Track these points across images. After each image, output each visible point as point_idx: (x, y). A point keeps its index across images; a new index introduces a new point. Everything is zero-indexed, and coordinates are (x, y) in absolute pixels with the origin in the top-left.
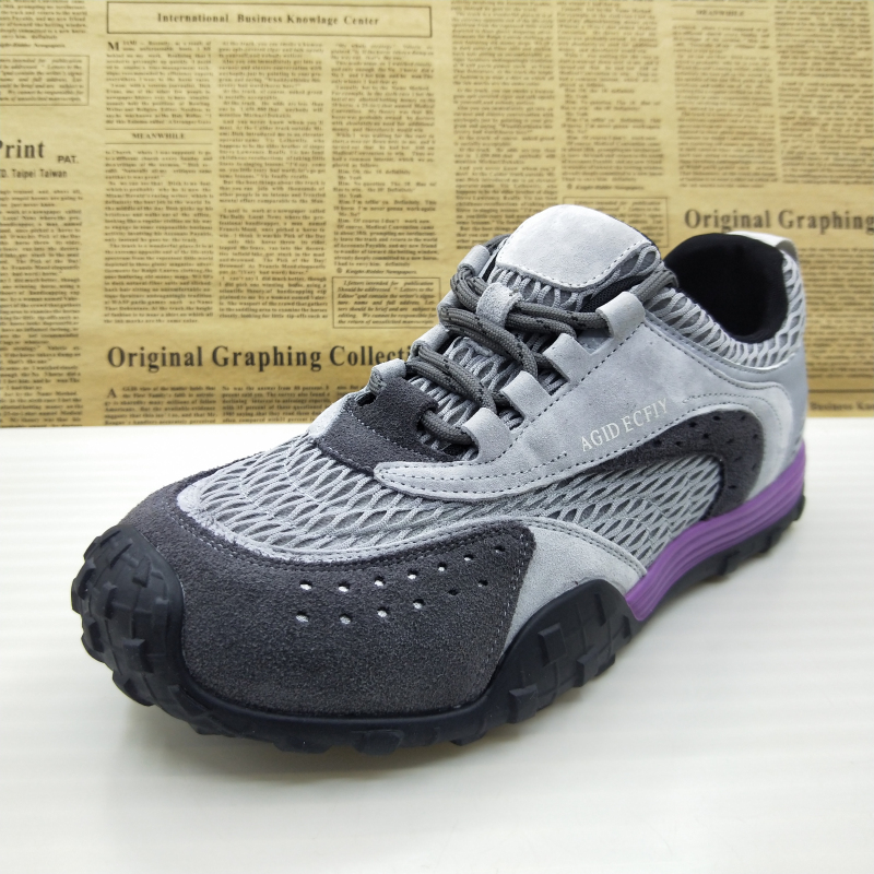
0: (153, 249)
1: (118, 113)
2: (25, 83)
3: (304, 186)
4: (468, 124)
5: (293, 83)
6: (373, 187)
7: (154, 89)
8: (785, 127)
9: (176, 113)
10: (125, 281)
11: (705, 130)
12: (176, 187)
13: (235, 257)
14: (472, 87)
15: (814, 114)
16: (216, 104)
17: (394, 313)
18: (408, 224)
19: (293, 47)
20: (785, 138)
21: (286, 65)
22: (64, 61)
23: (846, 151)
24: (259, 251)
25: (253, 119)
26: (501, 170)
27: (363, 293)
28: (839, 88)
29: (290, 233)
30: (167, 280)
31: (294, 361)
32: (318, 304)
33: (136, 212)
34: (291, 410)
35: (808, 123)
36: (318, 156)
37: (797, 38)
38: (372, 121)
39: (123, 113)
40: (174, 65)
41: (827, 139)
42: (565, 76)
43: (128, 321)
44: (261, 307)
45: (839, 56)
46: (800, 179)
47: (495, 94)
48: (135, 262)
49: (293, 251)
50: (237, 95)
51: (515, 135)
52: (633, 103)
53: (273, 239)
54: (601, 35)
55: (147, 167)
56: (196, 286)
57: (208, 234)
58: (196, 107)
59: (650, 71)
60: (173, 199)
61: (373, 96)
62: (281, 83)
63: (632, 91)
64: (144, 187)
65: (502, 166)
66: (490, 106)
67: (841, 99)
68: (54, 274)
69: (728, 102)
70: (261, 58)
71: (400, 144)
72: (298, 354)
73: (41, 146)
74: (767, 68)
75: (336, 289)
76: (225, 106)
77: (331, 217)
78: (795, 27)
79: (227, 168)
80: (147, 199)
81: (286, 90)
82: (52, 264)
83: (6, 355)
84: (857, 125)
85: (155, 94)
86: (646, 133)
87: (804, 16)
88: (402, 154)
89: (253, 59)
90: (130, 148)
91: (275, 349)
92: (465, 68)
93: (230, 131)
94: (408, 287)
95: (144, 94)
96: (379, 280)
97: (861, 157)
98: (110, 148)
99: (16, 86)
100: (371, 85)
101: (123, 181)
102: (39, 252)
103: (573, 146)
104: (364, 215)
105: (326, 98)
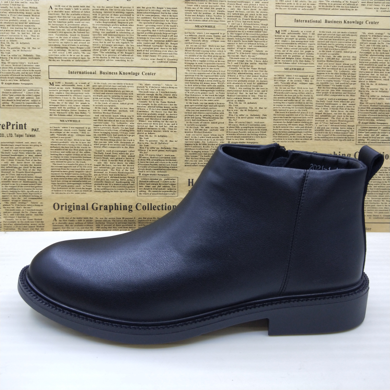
0: (69, 166)
1: (54, 112)
2: (18, 99)
3: (126, 141)
4: (190, 117)
5: (122, 100)
6: (153, 142)
7: (68, 102)
8: (317, 117)
9: (77, 112)
10: (59, 178)
11: (284, 119)
12: (77, 141)
13: (100, 169)
14: (192, 102)
15: (330, 112)
16: (92, 108)
17: (160, 190)
18: (166, 157)
19: (122, 85)
20: (317, 122)
21: (119, 93)
22: (33, 90)
23: (342, 127)
24: (109, 167)
25: (107, 114)
26: (203, 136)
27: (149, 183)
28: (341, 100)
29: (121, 160)
30: (75, 178)
31: (122, 209)
32: (132, 187)
33: (62, 151)
34: (121, 226)
35: (327, 115)
36: (132, 129)
37: (326, 80)
38: (152, 115)
39: (56, 112)
40: (75, 92)
41: (334, 122)
42: (229, 97)
43: (60, 193)
44: (110, 188)
45: (342, 87)
46: (321, 139)
47: (201, 105)
48: (62, 170)
49: (122, 167)
50: (100, 104)
51: (208, 121)
52: (256, 108)
53: (114, 162)
54: (245, 79)
55: (66, 133)
56: (85, 180)
57: (89, 160)
58: (84, 109)
59: (264, 95)
60: (77, 146)
61: (153, 106)
62: (117, 100)
63: (256, 103)
64: (65, 141)
65: (203, 134)
66: (199, 109)
67: (342, 105)
68: (32, 175)
69: (295, 107)
70: (109, 90)
71: (164, 125)
72: (124, 206)
73: (25, 124)
74: (312, 92)
75: (138, 181)
76: (96, 109)
77: (137, 153)
78: (325, 75)
79: (97, 134)
80: (66, 146)
81: (119, 103)
82: (31, 171)
83: (16, 205)
84: (347, 116)
85: (68, 104)
86: (260, 120)
87: (329, 70)
88: (164, 129)
89: (106, 90)
90: (60, 126)
91: (115, 204)
92: (189, 94)
93: (98, 119)
94: (166, 180)
95: (64, 104)
96: (155, 178)
97: (348, 130)
98: (52, 126)
99: (14, 100)
100: (153, 101)
101: (57, 139)
102: (26, 166)
103: (231, 126)
104: (149, 153)
105: (135, 106)
